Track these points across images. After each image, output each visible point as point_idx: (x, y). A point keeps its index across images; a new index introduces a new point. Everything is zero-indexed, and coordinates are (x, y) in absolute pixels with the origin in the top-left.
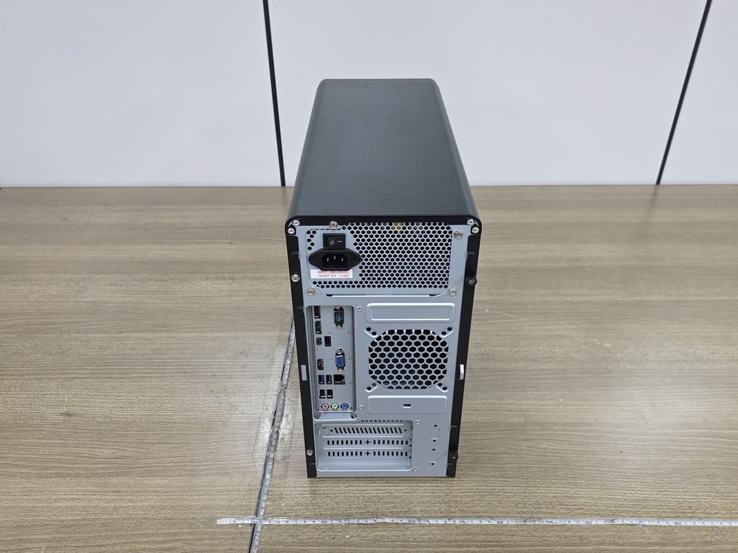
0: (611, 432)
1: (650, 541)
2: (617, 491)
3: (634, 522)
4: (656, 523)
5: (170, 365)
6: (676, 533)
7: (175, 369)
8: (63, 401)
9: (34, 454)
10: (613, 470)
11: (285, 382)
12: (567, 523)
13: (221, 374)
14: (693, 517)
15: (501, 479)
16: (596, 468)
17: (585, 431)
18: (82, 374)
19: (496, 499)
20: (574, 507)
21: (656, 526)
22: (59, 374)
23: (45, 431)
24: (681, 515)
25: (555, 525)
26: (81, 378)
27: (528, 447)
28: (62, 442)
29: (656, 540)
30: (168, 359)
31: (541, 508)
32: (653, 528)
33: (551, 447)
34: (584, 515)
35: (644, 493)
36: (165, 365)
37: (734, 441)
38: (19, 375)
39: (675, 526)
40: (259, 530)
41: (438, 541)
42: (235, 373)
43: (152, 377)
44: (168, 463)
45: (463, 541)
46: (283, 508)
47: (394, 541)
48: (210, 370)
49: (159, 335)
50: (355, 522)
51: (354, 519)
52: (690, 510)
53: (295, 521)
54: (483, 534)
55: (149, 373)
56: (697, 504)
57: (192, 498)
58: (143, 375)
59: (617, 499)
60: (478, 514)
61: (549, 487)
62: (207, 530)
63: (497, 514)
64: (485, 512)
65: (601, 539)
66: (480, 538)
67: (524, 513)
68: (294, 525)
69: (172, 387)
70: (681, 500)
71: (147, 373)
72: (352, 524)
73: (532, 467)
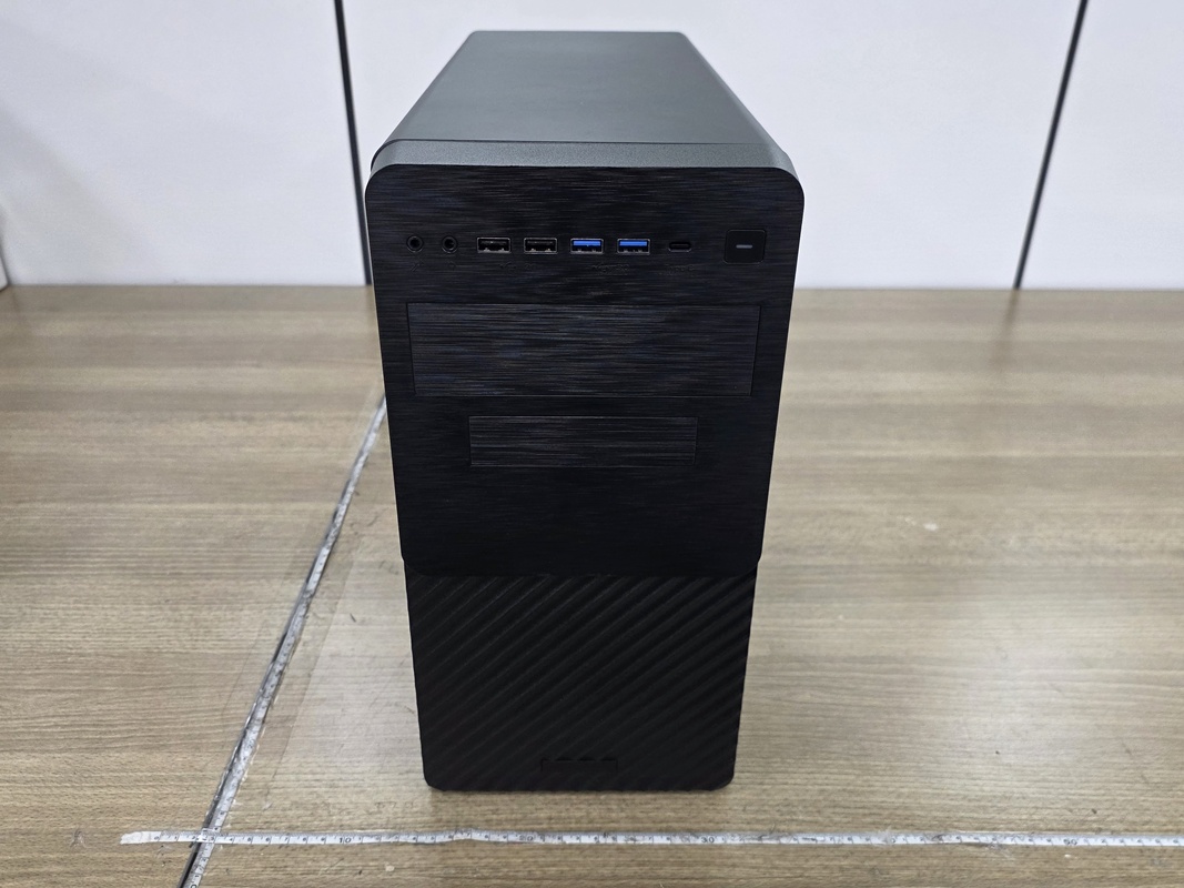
1: (1014, 876)
2: (948, 781)
3: (983, 840)
4: (1026, 842)
5: (99, 557)
6: (1067, 860)
7: (106, 562)
10: (940, 741)
11: (312, 586)
12: (845, 841)
13: (192, 571)
14: (1100, 830)
16: (906, 738)
17: (886, 672)
20: (861, 811)
21: (1027, 847)
25: (823, 847)
29: (1028, 874)
30: (100, 545)
31: (795, 813)
32: (1020, 850)
33: (820, 700)
34: (877, 826)
35: (1000, 783)
36: (89, 556)
39: (1066, 848)
40: (206, 852)
41: (579, 877)
42: (219, 571)
43: (59, 576)
44: (49, 727)
45: (629, 877)
46: (266, 813)
47: (486, 878)
48: (174, 565)
49: (92, 506)
50: (410, 839)
51: (409, 834)
52: (1094, 818)
53: (284, 838)
54: (673, 864)
55: (54, 569)
56: (1107, 805)
57: (81, 793)
58: (42, 572)
59: (948, 795)
60: (664, 825)
61: (812, 773)
62: (96, 855)
63: (703, 825)
64: (680, 820)
65: (915, 873)
66: (667, 870)
67: (758, 821)
68: (281, 846)
69: (92, 592)
70: (1076, 797)
71: (48, 569)
72: (403, 844)
73: (779, 736)
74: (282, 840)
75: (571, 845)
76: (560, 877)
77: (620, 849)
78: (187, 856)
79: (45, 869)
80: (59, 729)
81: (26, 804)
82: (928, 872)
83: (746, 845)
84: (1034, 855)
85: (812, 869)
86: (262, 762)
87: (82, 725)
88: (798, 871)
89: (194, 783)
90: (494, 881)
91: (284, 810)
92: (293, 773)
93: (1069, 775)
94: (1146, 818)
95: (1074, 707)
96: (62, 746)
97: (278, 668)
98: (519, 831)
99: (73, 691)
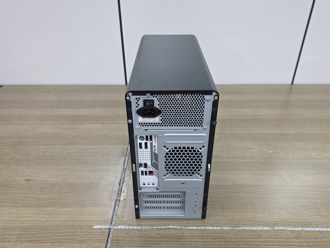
0: (272, 189)
1: (290, 237)
2: (275, 215)
3: (283, 229)
4: (293, 229)
5: (74, 160)
6: (302, 233)
7: (76, 161)
8: (26, 175)
9: (12, 197)
10: (273, 205)
11: (125, 167)
12: (252, 229)
13: (97, 163)
14: (310, 226)
15: (222, 209)
16: (266, 205)
18: (35, 163)
19: (220, 218)
20: (255, 222)
21: (293, 230)
22: (25, 163)
23: (18, 187)
24: (304, 225)
25: (247, 230)
26: (34, 165)
27: (235, 195)
28: (25, 192)
29: (293, 236)
30: (74, 157)
31: (241, 222)
32: (292, 231)
34: (259, 225)
35: (287, 216)
36: (72, 160)
37: (328, 193)
38: (7, 163)
39: (302, 230)
40: (112, 231)
41: (194, 236)
42: (103, 163)
43: (66, 165)
44: (72, 201)
45: (205, 236)
46: (123, 221)
47: (173, 236)
48: (92, 162)
49: (70, 147)
50: (156, 228)
51: (155, 226)
52: (309, 224)
53: (128, 227)
54: (214, 233)
55: (65, 163)
56: (311, 221)
57: (82, 217)
58: (62, 164)
59: (275, 218)
60: (212, 225)
61: (244, 213)
62: (88, 231)
63: (220, 225)
64: (215, 224)
65: (268, 236)
66: (213, 235)
67: (233, 224)
68: (128, 229)
69: (75, 169)
70: (305, 219)
71: (64, 163)
72: (154, 228)
73: (236, 204)
74: (128, 228)
75: (191, 229)
76: (190, 236)
77: (202, 230)
78: (108, 231)
79: (78, 234)
80: (74, 202)
81: (71, 219)
82: (271, 236)
83: (230, 229)
84: (295, 232)
85: (245, 235)
86: (121, 209)
87: (79, 201)
88: (242, 235)
89: (107, 215)
90: (175, 237)
91: (127, 221)
92: (128, 212)
93: (303, 214)
94: (320, 224)
95: (305, 198)
96: (76, 206)
97: (121, 187)
98: (180, 226)
99: (75, 193)
